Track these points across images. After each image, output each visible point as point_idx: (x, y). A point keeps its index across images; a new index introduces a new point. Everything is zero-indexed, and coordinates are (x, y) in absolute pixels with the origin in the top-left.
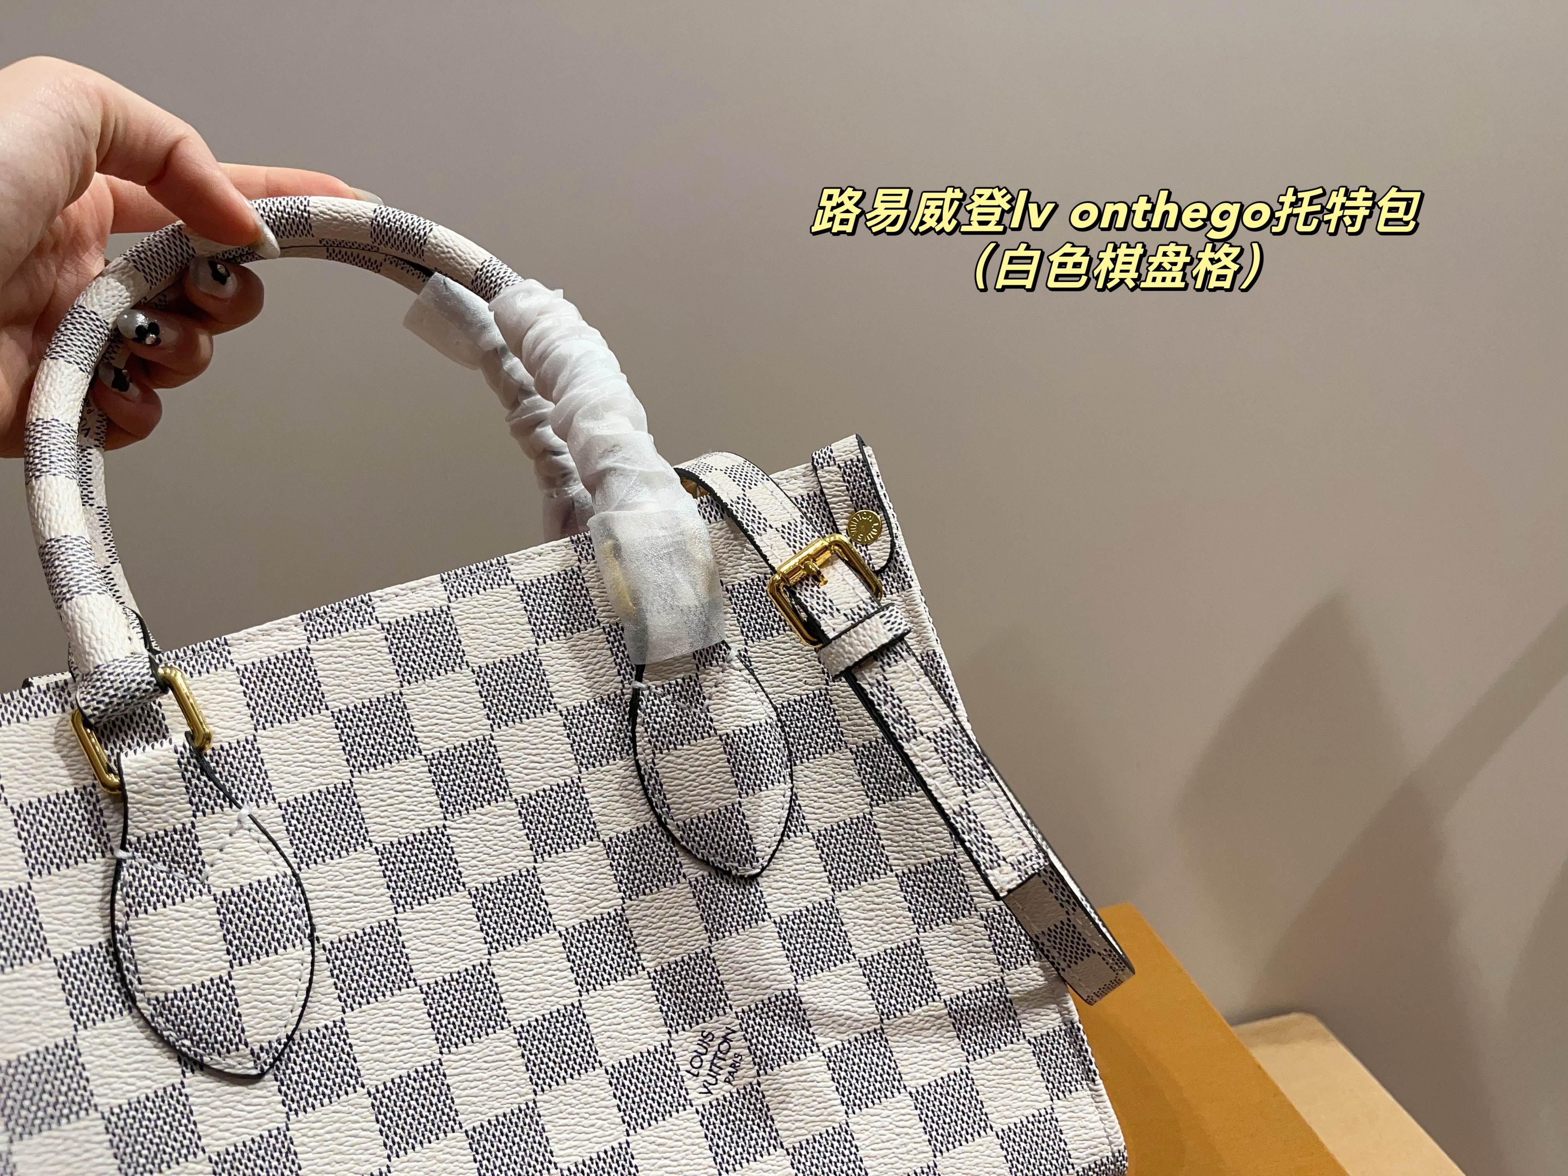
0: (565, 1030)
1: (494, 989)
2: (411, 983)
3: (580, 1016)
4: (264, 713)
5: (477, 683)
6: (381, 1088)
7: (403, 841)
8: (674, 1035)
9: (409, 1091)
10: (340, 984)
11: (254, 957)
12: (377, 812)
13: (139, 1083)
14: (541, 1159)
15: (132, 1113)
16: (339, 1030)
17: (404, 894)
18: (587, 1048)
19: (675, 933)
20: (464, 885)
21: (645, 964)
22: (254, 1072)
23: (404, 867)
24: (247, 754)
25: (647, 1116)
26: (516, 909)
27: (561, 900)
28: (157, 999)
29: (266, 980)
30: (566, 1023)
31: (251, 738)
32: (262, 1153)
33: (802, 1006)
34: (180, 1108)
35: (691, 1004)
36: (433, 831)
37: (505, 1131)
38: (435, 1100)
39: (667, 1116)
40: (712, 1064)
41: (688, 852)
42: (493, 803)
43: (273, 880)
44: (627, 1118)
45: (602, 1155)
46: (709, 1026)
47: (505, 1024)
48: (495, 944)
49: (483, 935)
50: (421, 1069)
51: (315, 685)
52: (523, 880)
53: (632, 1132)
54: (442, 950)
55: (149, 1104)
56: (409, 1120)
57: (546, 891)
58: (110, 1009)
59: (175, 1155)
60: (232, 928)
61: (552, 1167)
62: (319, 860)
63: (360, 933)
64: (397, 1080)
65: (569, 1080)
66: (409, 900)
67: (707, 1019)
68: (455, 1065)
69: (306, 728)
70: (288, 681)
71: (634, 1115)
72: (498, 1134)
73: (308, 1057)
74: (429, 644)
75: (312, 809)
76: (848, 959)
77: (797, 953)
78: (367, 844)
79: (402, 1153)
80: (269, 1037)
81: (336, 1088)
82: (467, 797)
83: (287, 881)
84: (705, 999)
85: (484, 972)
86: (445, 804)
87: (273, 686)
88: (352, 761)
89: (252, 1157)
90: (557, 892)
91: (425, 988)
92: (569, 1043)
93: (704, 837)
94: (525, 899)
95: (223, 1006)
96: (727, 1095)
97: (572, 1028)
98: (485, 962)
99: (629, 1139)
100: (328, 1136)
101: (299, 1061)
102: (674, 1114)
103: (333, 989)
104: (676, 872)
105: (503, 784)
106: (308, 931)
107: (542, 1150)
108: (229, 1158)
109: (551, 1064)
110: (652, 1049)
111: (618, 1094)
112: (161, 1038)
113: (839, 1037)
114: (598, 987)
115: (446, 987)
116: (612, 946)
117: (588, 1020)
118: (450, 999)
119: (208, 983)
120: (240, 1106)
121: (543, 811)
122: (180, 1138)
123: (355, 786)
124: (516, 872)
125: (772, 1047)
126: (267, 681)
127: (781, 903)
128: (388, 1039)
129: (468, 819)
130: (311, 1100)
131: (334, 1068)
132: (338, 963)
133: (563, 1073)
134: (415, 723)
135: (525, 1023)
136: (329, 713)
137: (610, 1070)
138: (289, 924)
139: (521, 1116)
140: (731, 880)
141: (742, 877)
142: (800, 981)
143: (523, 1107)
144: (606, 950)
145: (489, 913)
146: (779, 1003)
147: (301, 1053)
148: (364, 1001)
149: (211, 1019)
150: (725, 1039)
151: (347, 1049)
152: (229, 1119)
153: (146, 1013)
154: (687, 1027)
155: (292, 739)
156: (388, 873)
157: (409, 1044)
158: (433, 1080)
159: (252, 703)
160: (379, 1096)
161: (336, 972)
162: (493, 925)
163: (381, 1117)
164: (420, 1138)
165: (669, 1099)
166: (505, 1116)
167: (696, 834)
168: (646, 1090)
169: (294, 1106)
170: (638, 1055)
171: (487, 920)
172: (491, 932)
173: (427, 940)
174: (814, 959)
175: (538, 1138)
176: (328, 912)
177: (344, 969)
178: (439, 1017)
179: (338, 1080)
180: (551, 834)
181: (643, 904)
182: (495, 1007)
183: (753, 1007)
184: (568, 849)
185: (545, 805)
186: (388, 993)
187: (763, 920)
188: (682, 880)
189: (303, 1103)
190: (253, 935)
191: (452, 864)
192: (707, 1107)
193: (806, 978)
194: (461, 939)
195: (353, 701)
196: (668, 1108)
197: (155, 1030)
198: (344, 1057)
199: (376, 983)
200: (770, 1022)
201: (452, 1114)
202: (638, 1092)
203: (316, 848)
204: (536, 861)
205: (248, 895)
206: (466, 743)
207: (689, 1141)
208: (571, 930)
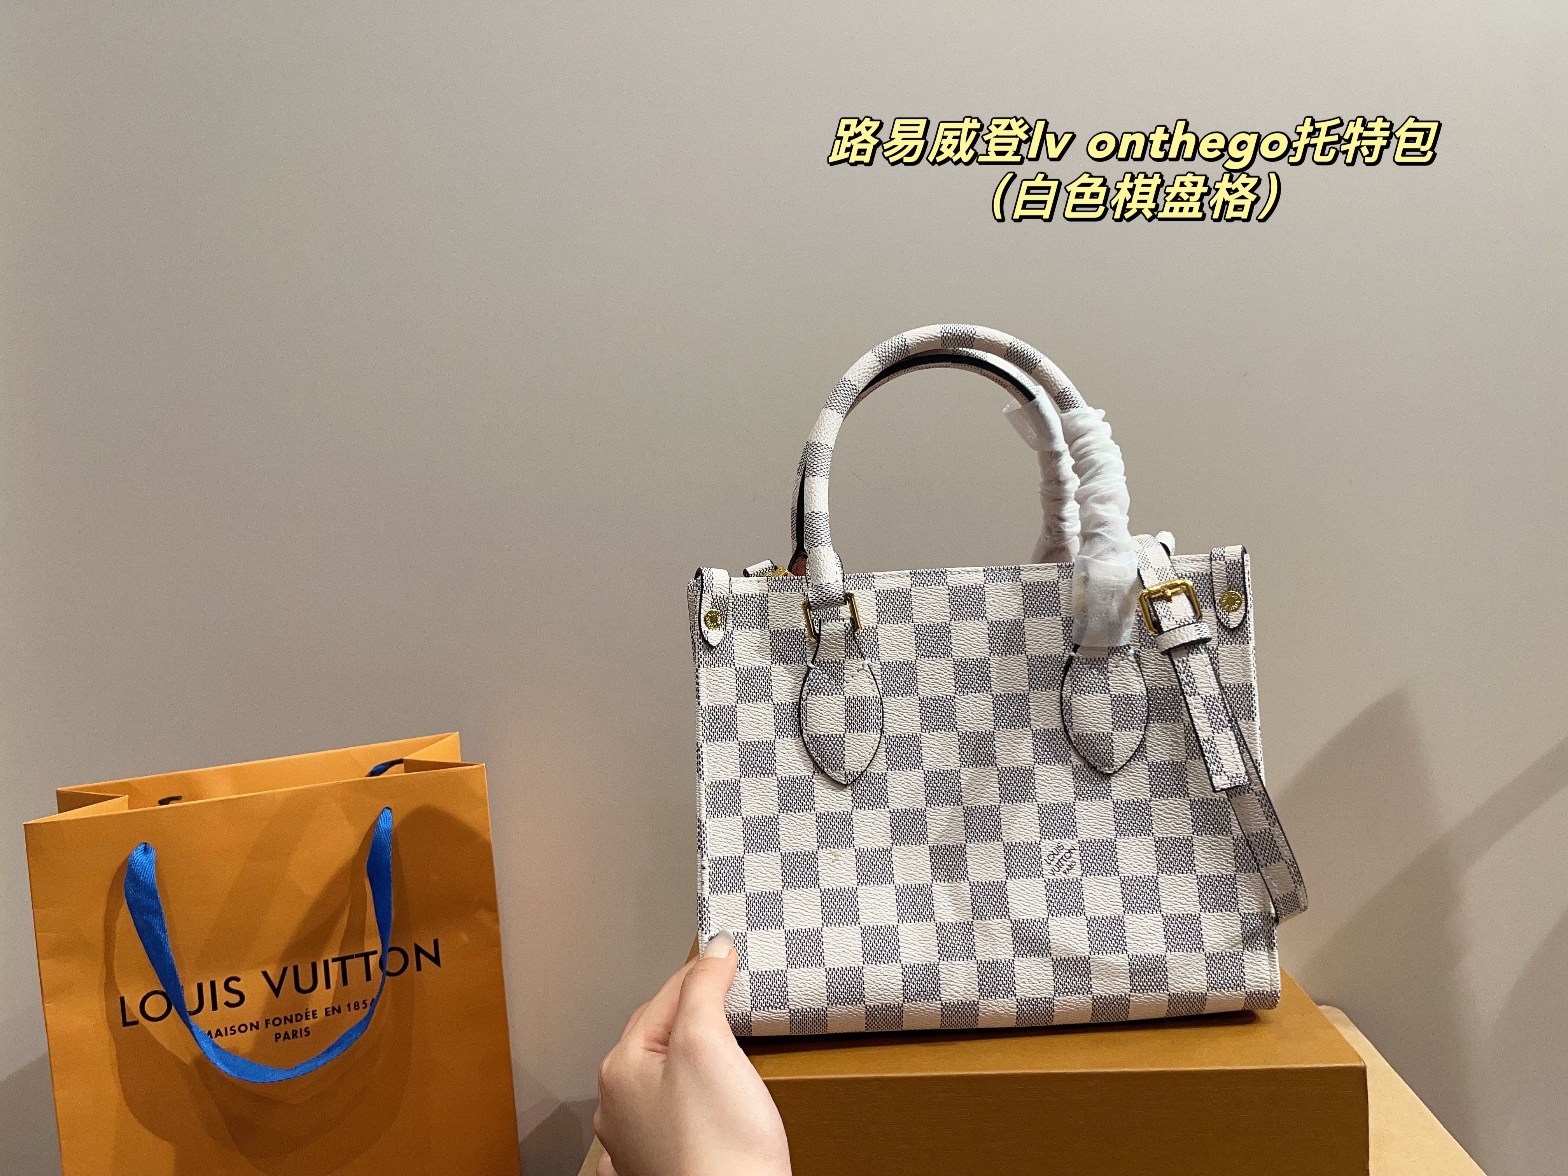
0: (988, 817)
1: (958, 784)
2: (920, 768)
3: (998, 813)
4: (883, 616)
5: (988, 629)
6: (896, 811)
7: (933, 698)
8: (1043, 840)
9: (908, 817)
10: (888, 757)
11: (856, 731)
12: (924, 680)
13: (795, 770)
14: (961, 873)
15: (789, 782)
16: (883, 778)
17: (927, 724)
18: (997, 830)
19: (1057, 789)
20: (957, 729)
21: (1038, 799)
22: (844, 783)
23: (930, 711)
24: (871, 634)
25: (1019, 874)
26: (979, 750)
27: (1003, 752)
28: (812, 735)
29: (859, 743)
30: (990, 814)
31: (875, 627)
32: (838, 820)
33: (1116, 850)
34: (809, 787)
35: (1056, 827)
36: (949, 697)
37: (948, 853)
38: (919, 826)
39: (1029, 877)
40: (1059, 861)
41: (1076, 750)
42: (981, 693)
43: (871, 698)
44: (1008, 871)
45: (992, 883)
46: (1063, 842)
47: (960, 803)
48: (964, 763)
49: (960, 756)
50: (916, 809)
51: (910, 609)
52: (986, 736)
53: (1009, 878)
54: (939, 757)
55: (797, 781)
56: (905, 831)
57: (996, 745)
58: (791, 733)
59: (803, 807)
60: (850, 714)
61: (966, 878)
62: (893, 695)
63: (903, 736)
64: (904, 811)
65: (984, 842)
66: (929, 727)
67: (1063, 838)
68: (932, 814)
69: (901, 629)
70: (898, 603)
71: (1012, 870)
72: (944, 853)
73: (867, 785)
74: (969, 603)
75: (895, 669)
76: (1149, 835)
77: (1121, 822)
78: (916, 694)
79: (898, 844)
80: (854, 769)
81: (876, 803)
82: (969, 686)
83: (877, 700)
84: (1064, 827)
85: (956, 774)
86: (957, 686)
87: (890, 604)
88: (918, 652)
89: (834, 820)
90: (1001, 748)
91: (926, 772)
92: (989, 824)
93: (1087, 745)
94: (985, 746)
95: (838, 748)
96: (1063, 879)
97: (992, 817)
98: (957, 770)
99: (1007, 881)
100: (868, 824)
101: (863, 785)
102: (1033, 878)
103: (885, 758)
104: (1066, 758)
105: (989, 685)
106: (881, 727)
107: (963, 869)
108: (824, 817)
109: (977, 831)
110: (1030, 842)
111: (1007, 857)
112: (809, 752)
113: (1132, 872)
114: (1010, 802)
115: (936, 776)
116: (1023, 784)
117: (1001, 816)
118: (937, 782)
119: (834, 736)
120: (834, 796)
121: (1005, 705)
122: (806, 800)
123: (917, 664)
124: (984, 731)
125: (1093, 864)
126: (888, 601)
127: (1120, 793)
128: (904, 790)
129: (967, 697)
130: (864, 805)
131: (877, 794)
132: (890, 746)
133: (982, 837)
134: (953, 641)
135: (970, 806)
136: (913, 624)
137: (1006, 845)
138: (873, 721)
139: (958, 849)
140: (1095, 772)
141: (1102, 772)
142: (1118, 836)
143: (959, 845)
144: (1019, 785)
145: (965, 746)
146: (1103, 844)
147: (865, 782)
148: (897, 768)
149: (832, 752)
150: (1069, 852)
151: (885, 787)
152: (828, 800)
153: (806, 740)
154: (1051, 838)
155: (893, 632)
156: (922, 711)
157: (912, 796)
158: (920, 817)
159: (879, 610)
160: (894, 814)
161: (888, 750)
162: (966, 753)
163: (893, 825)
164: (908, 841)
165: (1032, 870)
166: (949, 846)
167: (1083, 742)
168: (1021, 861)
169: (857, 805)
170: (1022, 843)
171: (963, 750)
172: (964, 756)
173: (933, 750)
174: (1130, 828)
175: (962, 863)
176: (891, 721)
177: (892, 750)
178: (929, 788)
179: (878, 800)
180: (1006, 717)
181: (1045, 769)
182: (957, 793)
183: (1089, 841)
184: (1013, 728)
185: (1007, 702)
186: (909, 769)
187: (1107, 799)
188: (1069, 763)
189: (860, 805)
190: (858, 720)
191: (953, 717)
192: (1051, 881)
193: (1123, 836)
194: (949, 755)
195: (926, 621)
196: (1030, 874)
197: (807, 749)
198: (883, 791)
199: (905, 762)
200: (1096, 851)
201: (925, 836)
202: (1017, 860)
203: (892, 689)
204: (995, 729)
205: (860, 701)
206: (975, 658)
207: (1037, 893)
208: (1004, 769)
